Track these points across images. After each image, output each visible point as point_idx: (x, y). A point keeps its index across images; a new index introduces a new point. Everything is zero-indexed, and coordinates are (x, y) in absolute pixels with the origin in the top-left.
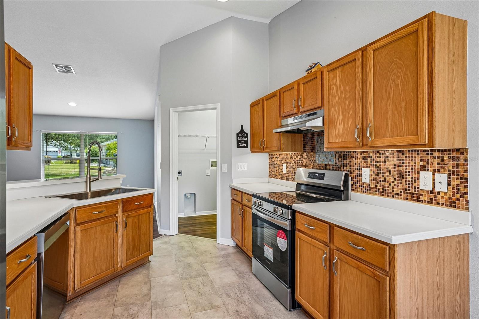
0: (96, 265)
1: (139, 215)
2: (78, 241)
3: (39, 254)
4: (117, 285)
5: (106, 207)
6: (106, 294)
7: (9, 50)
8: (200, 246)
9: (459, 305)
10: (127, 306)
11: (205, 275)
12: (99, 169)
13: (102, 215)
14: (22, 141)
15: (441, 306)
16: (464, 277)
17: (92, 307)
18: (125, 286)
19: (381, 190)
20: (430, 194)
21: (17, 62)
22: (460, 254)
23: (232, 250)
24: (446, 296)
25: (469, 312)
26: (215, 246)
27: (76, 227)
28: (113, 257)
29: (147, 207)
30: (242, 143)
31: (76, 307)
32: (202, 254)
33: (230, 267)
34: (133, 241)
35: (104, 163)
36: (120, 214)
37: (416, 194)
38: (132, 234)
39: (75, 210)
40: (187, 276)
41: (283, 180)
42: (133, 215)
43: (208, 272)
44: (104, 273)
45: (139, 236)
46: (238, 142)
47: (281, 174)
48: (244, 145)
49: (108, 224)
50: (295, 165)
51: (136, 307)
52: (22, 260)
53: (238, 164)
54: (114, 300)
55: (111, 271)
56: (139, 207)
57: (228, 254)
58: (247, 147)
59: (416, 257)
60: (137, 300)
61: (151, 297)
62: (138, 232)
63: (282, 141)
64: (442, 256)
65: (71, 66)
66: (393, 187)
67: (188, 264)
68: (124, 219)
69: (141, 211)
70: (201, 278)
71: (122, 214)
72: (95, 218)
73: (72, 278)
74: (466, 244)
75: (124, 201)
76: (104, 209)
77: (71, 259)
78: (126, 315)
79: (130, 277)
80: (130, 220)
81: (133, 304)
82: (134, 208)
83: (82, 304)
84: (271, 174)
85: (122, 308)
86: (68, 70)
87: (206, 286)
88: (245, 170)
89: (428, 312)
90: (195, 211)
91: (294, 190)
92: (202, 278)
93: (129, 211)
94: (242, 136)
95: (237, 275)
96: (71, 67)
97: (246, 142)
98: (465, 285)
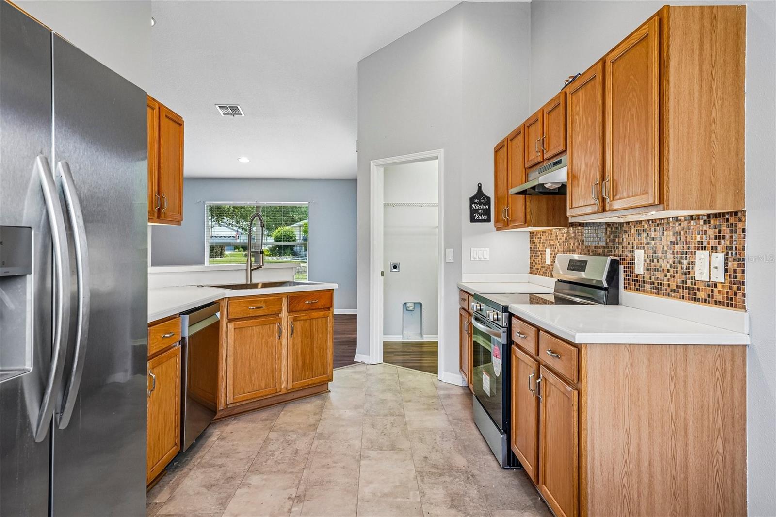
0: (253, 378)
1: (311, 319)
2: (231, 341)
3: (183, 338)
4: (279, 411)
5: (265, 301)
6: (264, 418)
7: (159, 108)
8: (410, 381)
9: (720, 457)
10: (285, 432)
11: (399, 415)
12: (261, 251)
13: (260, 312)
14: (171, 213)
15: (678, 450)
16: (734, 415)
17: (246, 428)
18: (289, 414)
19: (656, 285)
20: (707, 288)
21: (167, 120)
22: (723, 376)
23: (460, 392)
24: (690, 437)
25: (746, 472)
26: (433, 383)
27: (228, 323)
28: (274, 373)
29: (323, 309)
30: (480, 215)
31: (227, 425)
32: (408, 391)
33: (443, 411)
34: (303, 354)
35: (301, 255)
36: (284, 314)
37: (693, 288)
38: (302, 345)
39: (228, 302)
40: (374, 414)
41: (546, 276)
42: (302, 318)
43: (406, 413)
44: (262, 392)
45: (312, 351)
46: (473, 212)
47: (544, 267)
48: (483, 217)
49: (268, 326)
50: (560, 249)
51: (296, 435)
52: (166, 335)
53: (472, 249)
54: (272, 425)
55: (272, 390)
56: (312, 308)
57: (449, 395)
58: (489, 220)
59: (626, 369)
60: (300, 428)
61: (317, 428)
62: (309, 343)
63: (528, 209)
64: (683, 374)
65: (238, 105)
66: (668, 280)
67: (382, 400)
68: (290, 322)
69: (315, 314)
70: (392, 418)
71: (287, 314)
72: (251, 315)
73: (224, 389)
74: (738, 362)
75: (290, 297)
76: (262, 305)
77: (223, 363)
78: (282, 441)
79: (298, 405)
80: (298, 325)
81: (293, 431)
82: (304, 308)
83: (235, 424)
84: (532, 268)
85: (279, 433)
86: (234, 110)
87: (396, 426)
88: (485, 260)
89: (650, 453)
90: (421, 334)
91: (552, 291)
92: (395, 417)
93: (296, 311)
94: (480, 201)
95: (449, 421)
96: (238, 107)
97: (487, 212)
98: (737, 427)
